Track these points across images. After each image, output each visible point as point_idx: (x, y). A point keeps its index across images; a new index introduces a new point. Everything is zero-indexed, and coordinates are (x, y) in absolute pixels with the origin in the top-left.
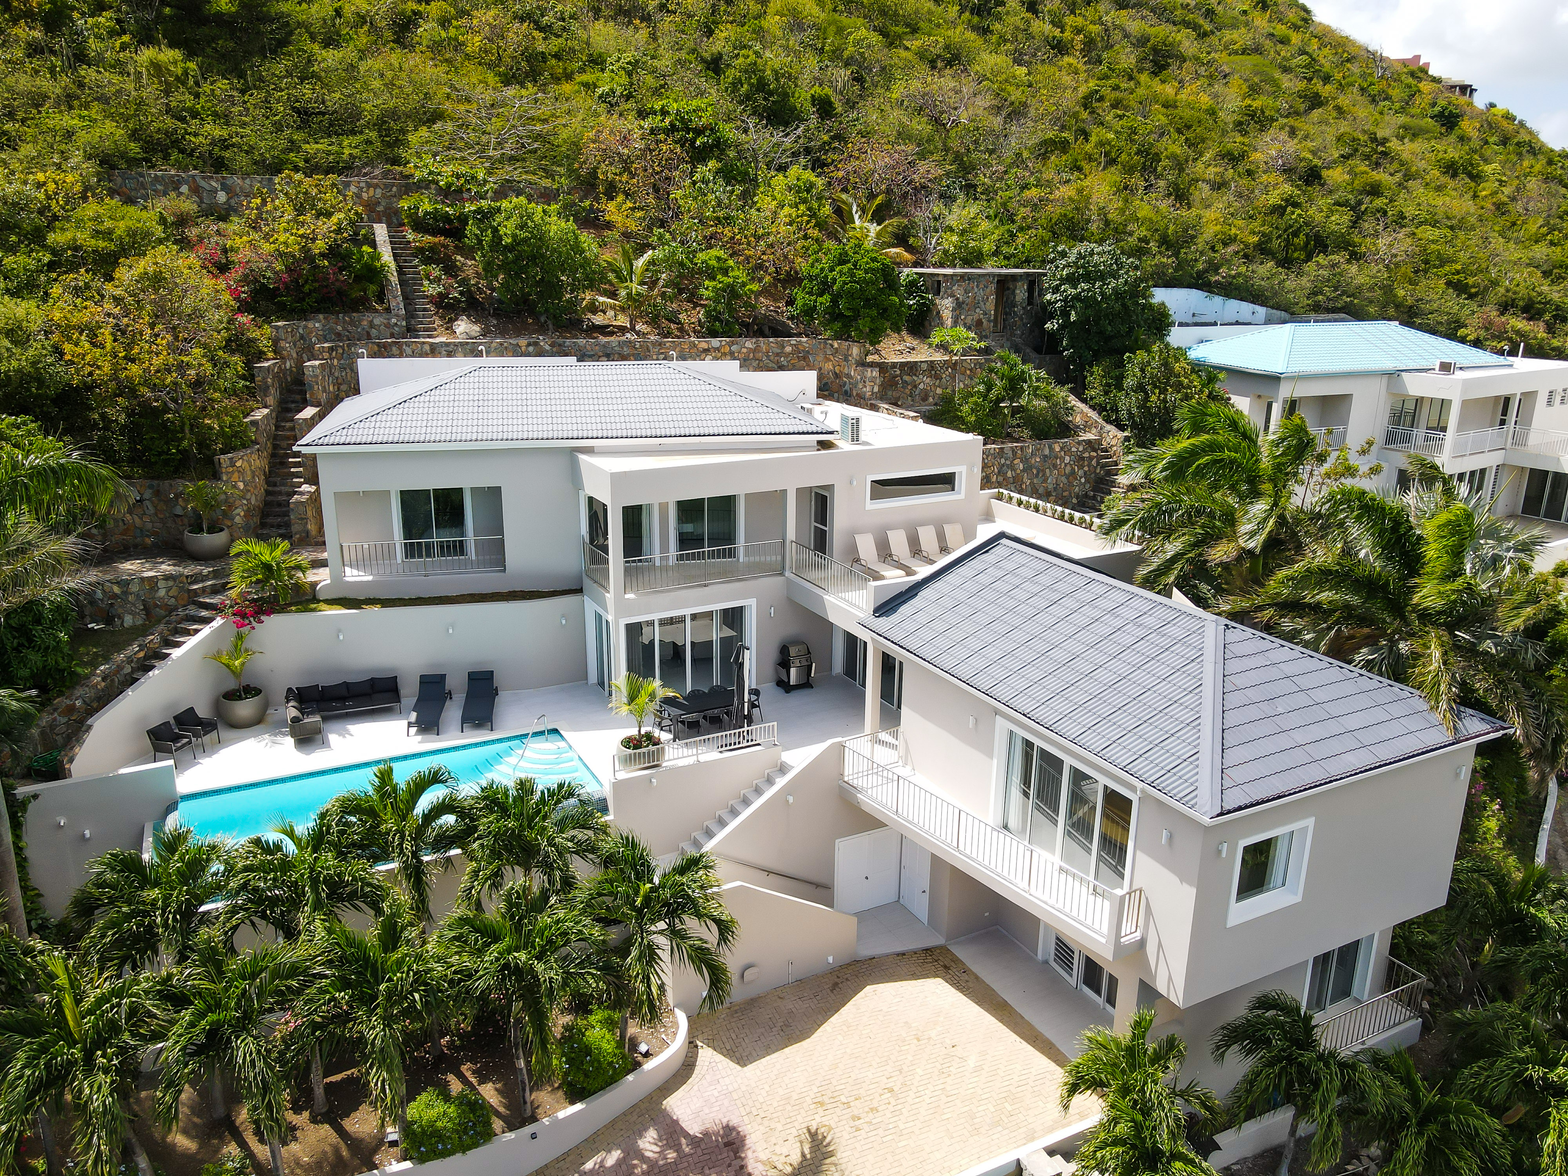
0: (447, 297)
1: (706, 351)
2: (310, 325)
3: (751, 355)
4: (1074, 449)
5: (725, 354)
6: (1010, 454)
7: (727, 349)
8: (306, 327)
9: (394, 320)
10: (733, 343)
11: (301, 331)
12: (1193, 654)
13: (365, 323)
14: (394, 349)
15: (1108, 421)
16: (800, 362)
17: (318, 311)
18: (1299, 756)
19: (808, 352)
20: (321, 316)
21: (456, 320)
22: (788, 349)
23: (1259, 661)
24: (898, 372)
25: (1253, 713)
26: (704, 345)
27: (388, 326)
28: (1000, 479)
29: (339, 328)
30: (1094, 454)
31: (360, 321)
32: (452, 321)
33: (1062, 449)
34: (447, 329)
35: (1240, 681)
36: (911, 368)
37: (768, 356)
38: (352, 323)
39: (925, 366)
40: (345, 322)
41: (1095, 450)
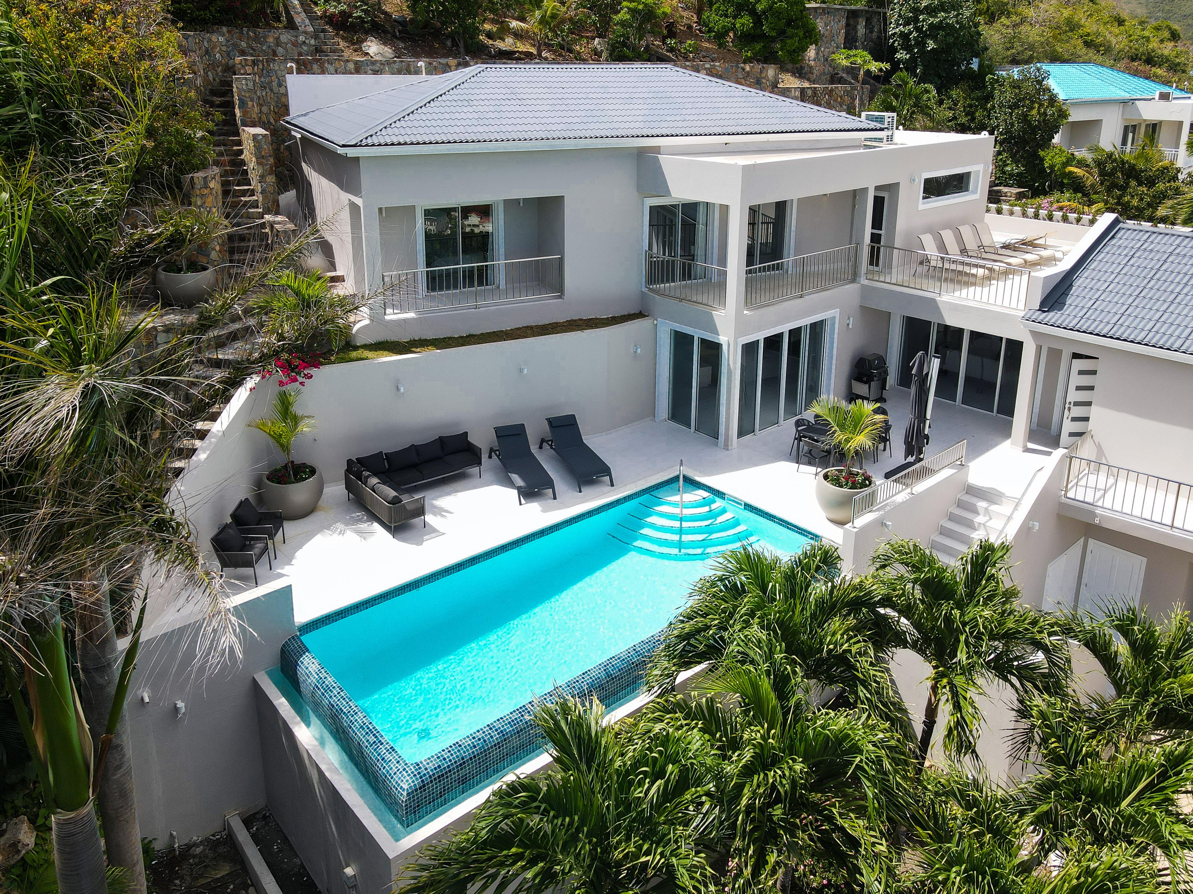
0: (350, 16)
2: (214, 38)
8: (210, 41)
9: (302, 38)
11: (206, 44)
13: (271, 40)
17: (221, 23)
20: (225, 29)
21: (366, 40)
27: (295, 44)
29: (244, 44)
31: (265, 37)
32: (361, 41)
34: (355, 51)
38: (256, 39)
40: (249, 37)
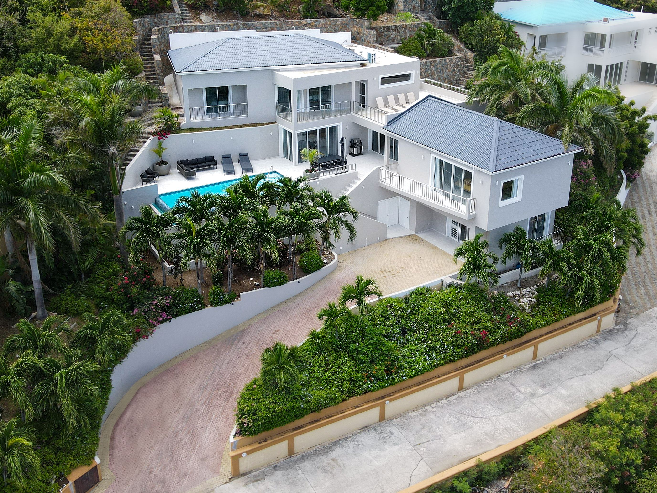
0: (196, 5)
1: (305, 25)
2: (146, 20)
3: (323, 26)
4: (454, 61)
5: (313, 26)
6: (430, 64)
7: (314, 24)
8: (144, 21)
9: (177, 16)
10: (316, 21)
12: (490, 130)
13: (166, 17)
14: (180, 29)
15: (468, 48)
16: (343, 28)
18: (519, 157)
19: (346, 24)
21: (200, 14)
22: (338, 23)
23: (510, 131)
24: (383, 31)
25: (507, 146)
26: (305, 23)
27: (175, 18)
28: (426, 74)
29: (156, 20)
30: (462, 63)
31: (164, 17)
33: (450, 61)
34: (198, 19)
35: (503, 137)
36: (388, 29)
37: (330, 26)
38: (161, 18)
39: (393, 28)
41: (463, 61)
